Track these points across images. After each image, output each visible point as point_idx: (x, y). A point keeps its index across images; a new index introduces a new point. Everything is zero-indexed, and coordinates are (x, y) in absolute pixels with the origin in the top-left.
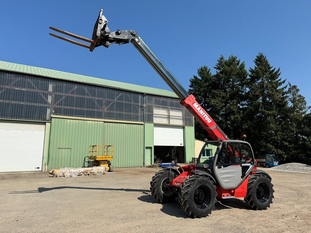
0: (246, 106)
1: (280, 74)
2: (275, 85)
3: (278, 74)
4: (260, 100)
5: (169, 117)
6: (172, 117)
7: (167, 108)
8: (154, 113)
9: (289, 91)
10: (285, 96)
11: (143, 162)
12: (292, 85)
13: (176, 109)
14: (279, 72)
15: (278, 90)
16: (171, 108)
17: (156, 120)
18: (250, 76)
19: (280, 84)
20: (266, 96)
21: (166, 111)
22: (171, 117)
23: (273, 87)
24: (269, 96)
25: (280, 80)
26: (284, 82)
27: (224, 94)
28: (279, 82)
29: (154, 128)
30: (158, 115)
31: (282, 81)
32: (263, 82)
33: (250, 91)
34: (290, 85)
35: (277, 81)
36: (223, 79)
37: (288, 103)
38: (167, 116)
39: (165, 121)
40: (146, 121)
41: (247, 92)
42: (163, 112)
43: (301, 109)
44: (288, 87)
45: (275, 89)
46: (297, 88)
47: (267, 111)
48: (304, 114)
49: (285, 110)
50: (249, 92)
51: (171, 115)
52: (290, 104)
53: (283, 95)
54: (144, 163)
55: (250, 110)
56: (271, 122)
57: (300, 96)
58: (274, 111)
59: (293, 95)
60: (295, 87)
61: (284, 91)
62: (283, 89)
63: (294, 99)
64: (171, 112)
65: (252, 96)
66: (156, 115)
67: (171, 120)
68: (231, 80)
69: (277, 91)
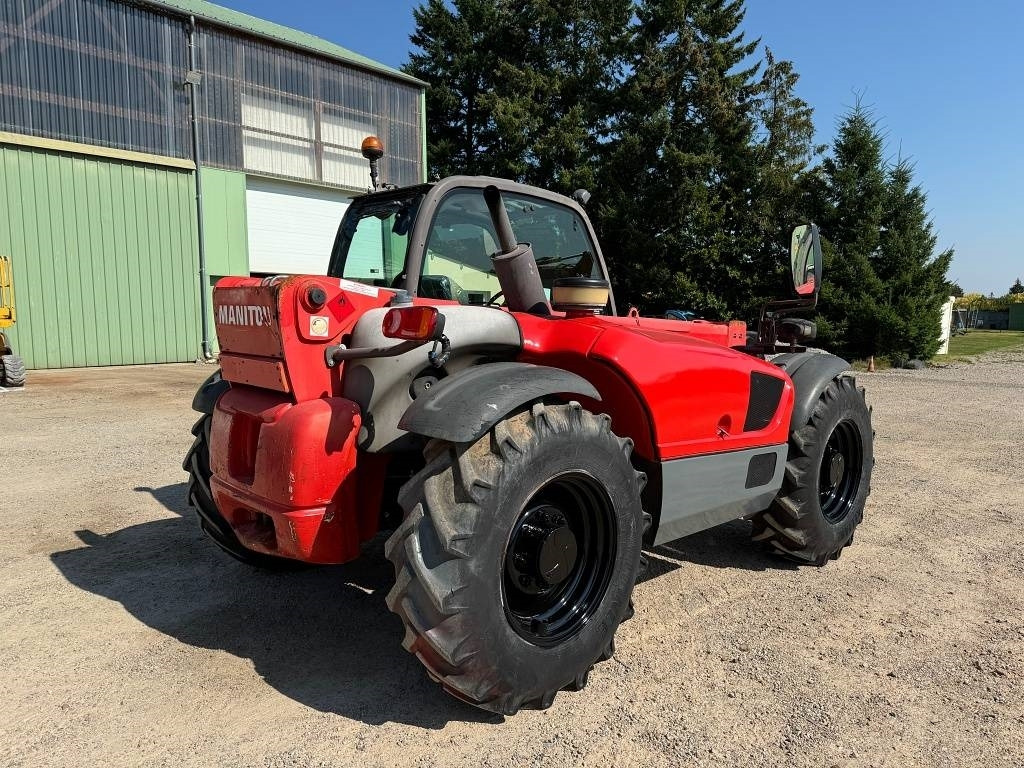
0: (616, 137)
1: (741, 16)
2: (721, 58)
3: (737, 14)
4: (666, 112)
5: (317, 150)
6: (331, 150)
7: (309, 106)
8: (246, 122)
9: (766, 84)
10: (748, 100)
11: (201, 341)
12: (776, 61)
13: (350, 116)
14: (742, 9)
15: (727, 79)
16: (327, 111)
17: (256, 159)
18: (640, 14)
19: (739, 54)
20: (687, 100)
21: (305, 120)
22: (326, 149)
23: (714, 63)
24: (699, 97)
25: (739, 39)
26: (750, 49)
27: (541, 80)
28: (737, 46)
29: (249, 193)
30: (267, 137)
31: (745, 43)
32: (684, 43)
33: (636, 77)
34: (771, 62)
35: (730, 45)
36: (544, 18)
37: (756, 127)
38: (307, 145)
39: (298, 167)
40: (204, 158)
41: (623, 80)
42: (292, 124)
43: (794, 152)
44: (765, 67)
45: (721, 73)
46: (791, 72)
47: (687, 156)
48: (797, 172)
49: (742, 156)
50: (631, 80)
51: (324, 139)
52: (760, 136)
53: (741, 99)
54: (204, 345)
55: (630, 148)
56: (695, 193)
57: (797, 103)
58: (709, 155)
59: (775, 99)
60: (784, 67)
61: (748, 83)
62: (744, 76)
63: (775, 116)
64: (325, 127)
65: (640, 95)
66: (256, 135)
67: (326, 164)
68: (571, 27)
69: (725, 82)
